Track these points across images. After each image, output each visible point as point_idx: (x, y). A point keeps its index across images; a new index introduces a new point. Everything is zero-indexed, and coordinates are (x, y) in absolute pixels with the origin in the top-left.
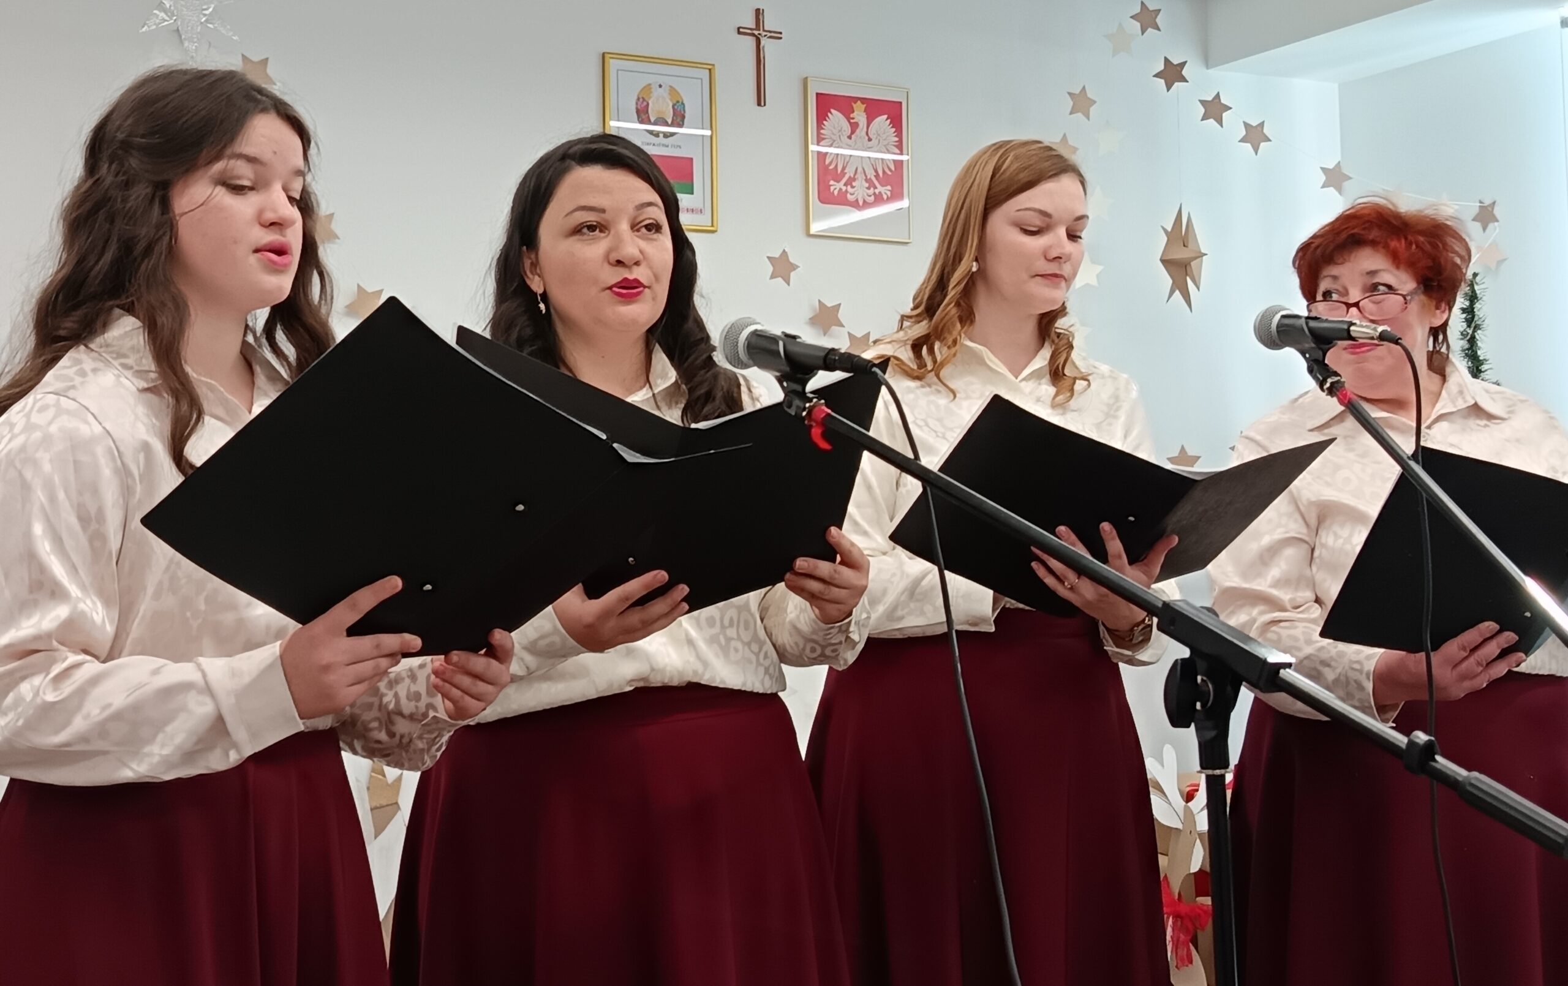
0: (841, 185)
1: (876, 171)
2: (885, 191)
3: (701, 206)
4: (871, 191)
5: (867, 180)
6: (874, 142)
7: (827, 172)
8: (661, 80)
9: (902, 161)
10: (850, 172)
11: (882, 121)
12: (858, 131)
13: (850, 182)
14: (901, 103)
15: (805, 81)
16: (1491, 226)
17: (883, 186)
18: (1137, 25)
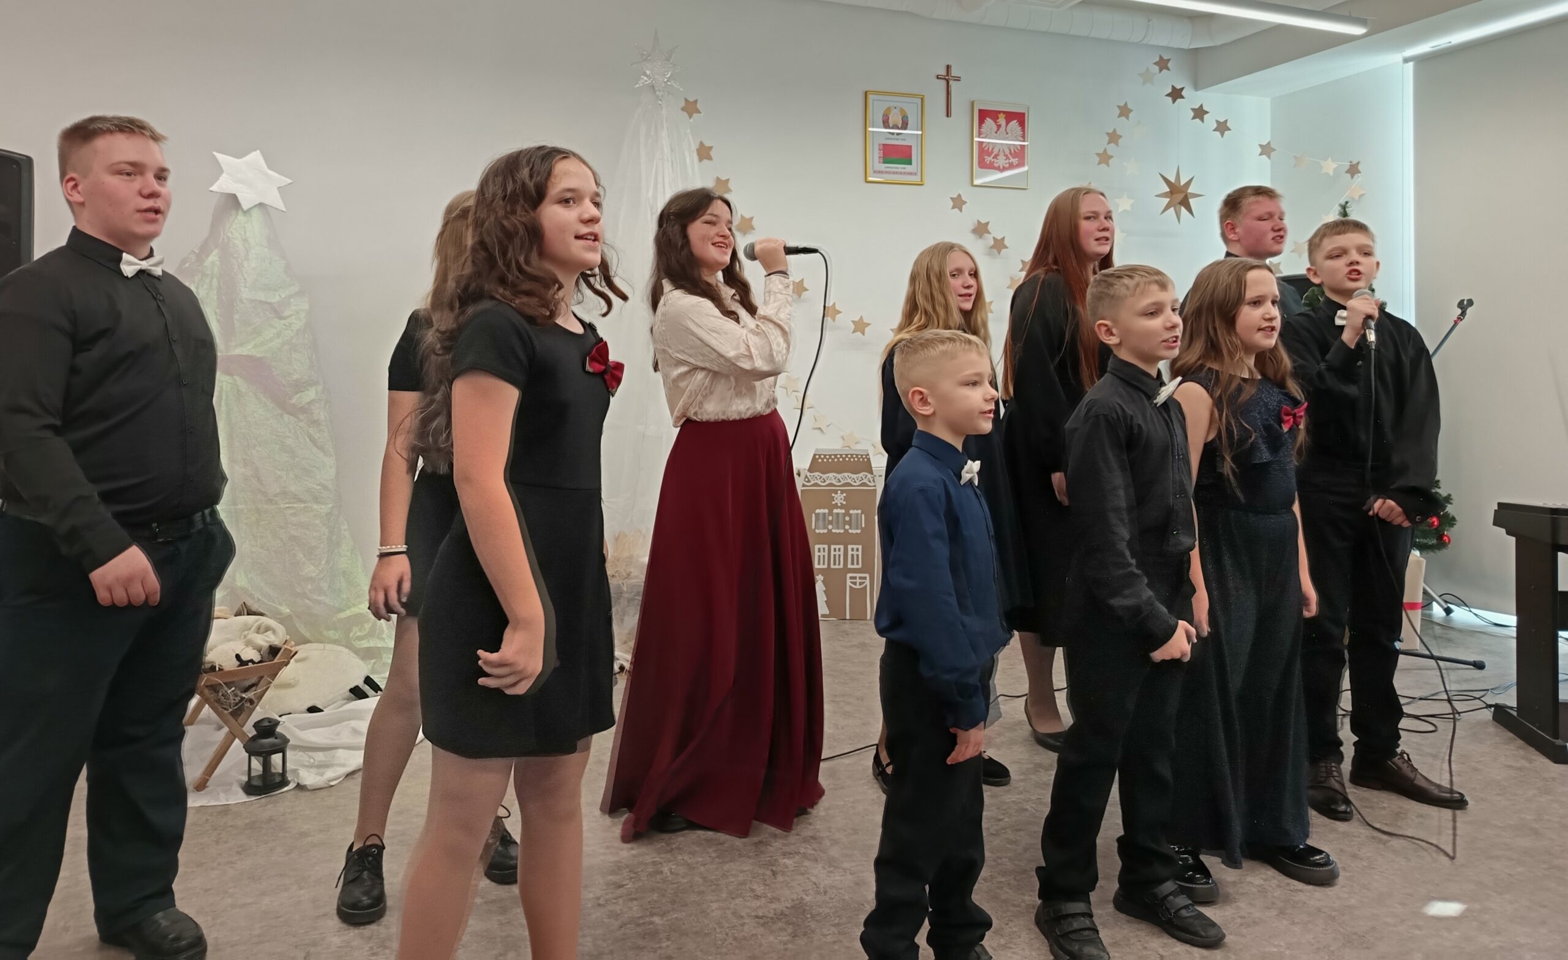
0: (990, 158)
1: (1010, 150)
2: (1015, 161)
3: (915, 171)
4: (1007, 161)
5: (1006, 155)
6: (1010, 135)
7: (984, 150)
8: (895, 104)
9: (1024, 146)
10: (996, 151)
11: (1014, 123)
12: (1001, 129)
13: (996, 157)
14: (1024, 114)
15: (973, 103)
16: (1356, 176)
17: (1014, 158)
18: (1157, 68)
